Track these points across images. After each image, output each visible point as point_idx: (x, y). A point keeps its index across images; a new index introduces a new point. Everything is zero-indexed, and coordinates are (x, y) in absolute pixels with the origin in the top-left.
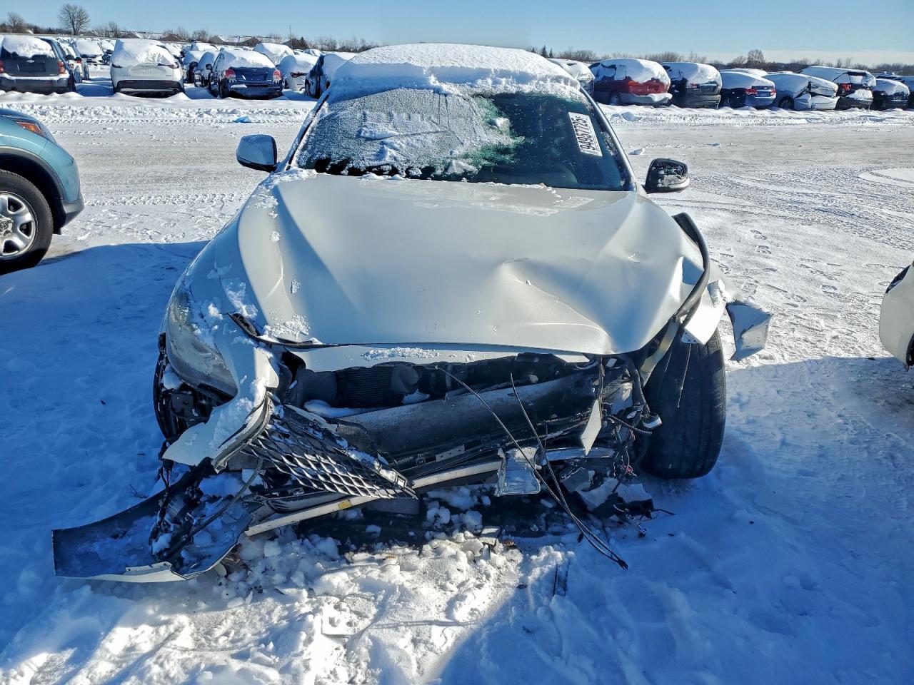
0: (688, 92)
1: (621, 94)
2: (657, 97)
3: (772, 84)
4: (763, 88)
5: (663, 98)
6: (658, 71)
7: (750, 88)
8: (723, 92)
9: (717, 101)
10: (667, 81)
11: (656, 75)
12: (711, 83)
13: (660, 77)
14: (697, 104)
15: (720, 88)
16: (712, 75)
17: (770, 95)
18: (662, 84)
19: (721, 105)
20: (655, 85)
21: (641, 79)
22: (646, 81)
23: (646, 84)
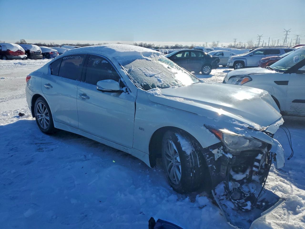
0: (31, 54)
1: (7, 56)
2: (22, 56)
3: (57, 51)
4: (54, 52)
5: (24, 56)
6: (20, 47)
7: (51, 52)
8: (43, 54)
9: (42, 57)
10: (24, 51)
11: (19, 49)
12: (38, 51)
13: (21, 49)
14: (35, 58)
15: (41, 52)
16: (38, 48)
17: (57, 54)
18: (22, 52)
19: (43, 58)
20: (20, 52)
21: (14, 50)
22: (16, 51)
23: (16, 52)
